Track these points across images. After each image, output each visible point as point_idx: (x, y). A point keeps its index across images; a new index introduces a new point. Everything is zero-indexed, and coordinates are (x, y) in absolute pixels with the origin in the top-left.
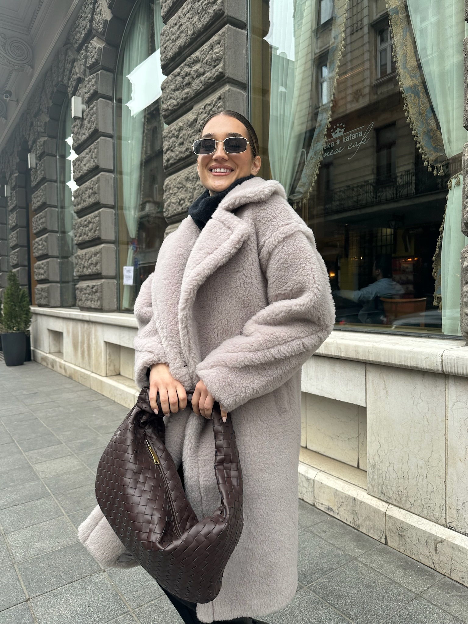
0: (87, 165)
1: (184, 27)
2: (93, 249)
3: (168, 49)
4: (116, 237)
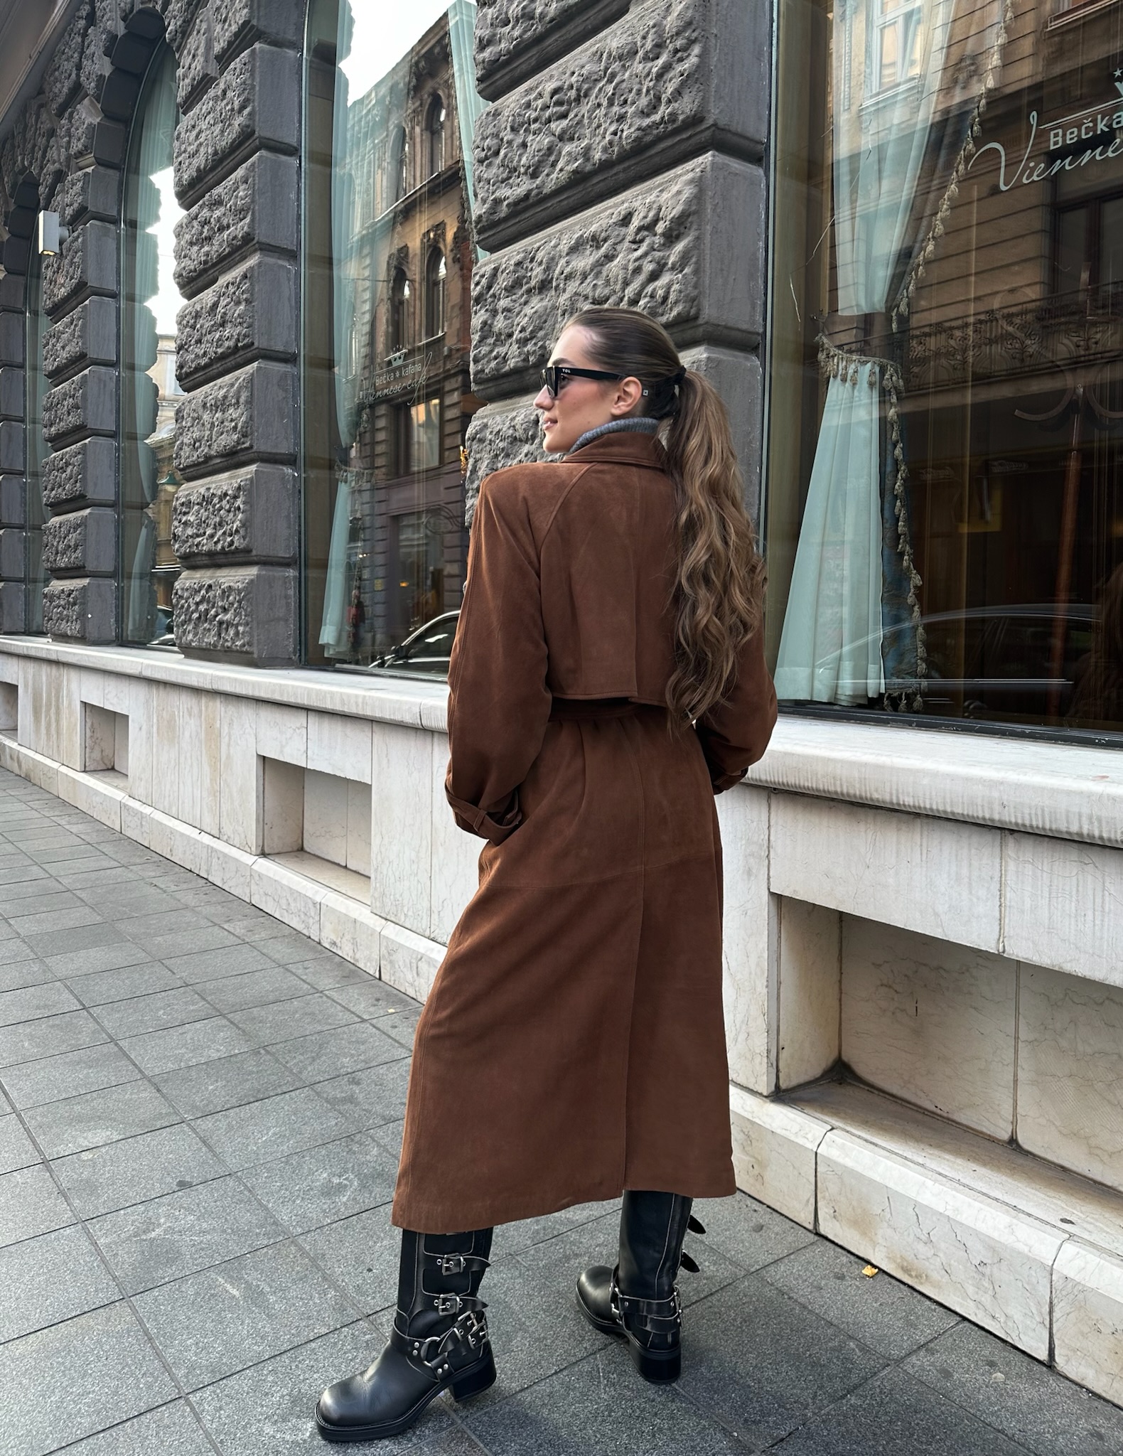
0: (67, 349)
1: (203, 135)
3: (184, 166)
4: (117, 494)
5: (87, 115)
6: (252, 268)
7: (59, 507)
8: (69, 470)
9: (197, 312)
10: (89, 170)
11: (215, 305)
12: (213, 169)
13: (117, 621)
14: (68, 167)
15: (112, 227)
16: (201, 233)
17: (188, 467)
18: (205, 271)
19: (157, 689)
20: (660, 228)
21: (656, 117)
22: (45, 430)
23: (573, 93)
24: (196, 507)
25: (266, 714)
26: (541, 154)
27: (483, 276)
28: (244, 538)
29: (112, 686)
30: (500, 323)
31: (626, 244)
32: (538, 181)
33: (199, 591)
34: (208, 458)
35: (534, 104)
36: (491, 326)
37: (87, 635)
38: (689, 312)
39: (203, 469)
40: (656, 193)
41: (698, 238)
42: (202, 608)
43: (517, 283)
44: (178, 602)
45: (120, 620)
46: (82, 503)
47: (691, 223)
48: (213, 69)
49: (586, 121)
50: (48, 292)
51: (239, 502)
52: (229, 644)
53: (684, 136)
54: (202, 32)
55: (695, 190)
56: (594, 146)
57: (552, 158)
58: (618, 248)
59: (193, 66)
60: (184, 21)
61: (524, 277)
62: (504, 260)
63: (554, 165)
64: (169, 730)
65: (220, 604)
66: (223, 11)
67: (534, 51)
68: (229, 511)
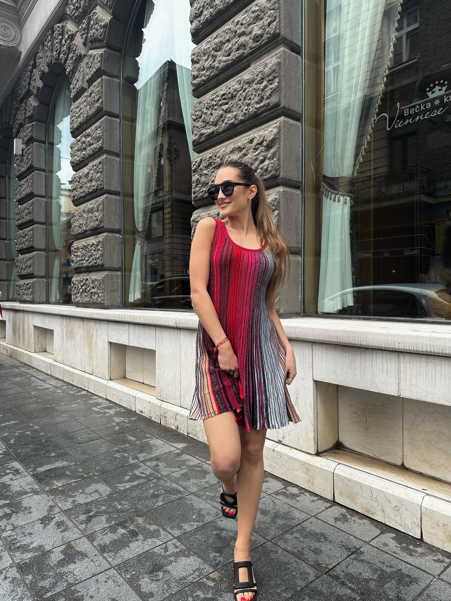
0: (25, 191)
1: (82, 110)
2: (28, 255)
3: (74, 122)
4: (46, 246)
5: (33, 102)
6: (103, 160)
7: (22, 251)
8: (27, 237)
9: (80, 176)
10: (34, 123)
11: (88, 173)
12: (86, 122)
13: (46, 294)
14: (25, 122)
15: (43, 145)
16: (82, 147)
17: (77, 235)
18: (83, 161)
19: (66, 319)
20: (265, 143)
21: (261, 104)
22: (16, 222)
23: (230, 95)
24: (81, 250)
25: (112, 326)
26: (218, 117)
27: (196, 162)
28: (101, 260)
29: (47, 319)
30: (203, 179)
31: (251, 150)
32: (217, 128)
33: (82, 281)
34: (86, 231)
35: (215, 99)
36: (200, 180)
37: (35, 300)
38: (276, 174)
39: (83, 235)
40: (262, 131)
41: (279, 148)
42: (83, 287)
43: (210, 164)
44: (74, 286)
45: (48, 294)
46: (32, 250)
47: (276, 142)
48: (85, 85)
49: (235, 105)
50: (17, 169)
51: (99, 247)
52: (95, 301)
53: (273, 111)
54: (81, 71)
55: (277, 130)
56: (238, 114)
57: (222, 119)
58: (249, 151)
59: (77, 84)
60: (73, 67)
61: (212, 162)
62: (204, 156)
63: (223, 121)
64: (70, 335)
65: (91, 286)
66: (90, 63)
67: (214, 80)
68: (95, 251)
